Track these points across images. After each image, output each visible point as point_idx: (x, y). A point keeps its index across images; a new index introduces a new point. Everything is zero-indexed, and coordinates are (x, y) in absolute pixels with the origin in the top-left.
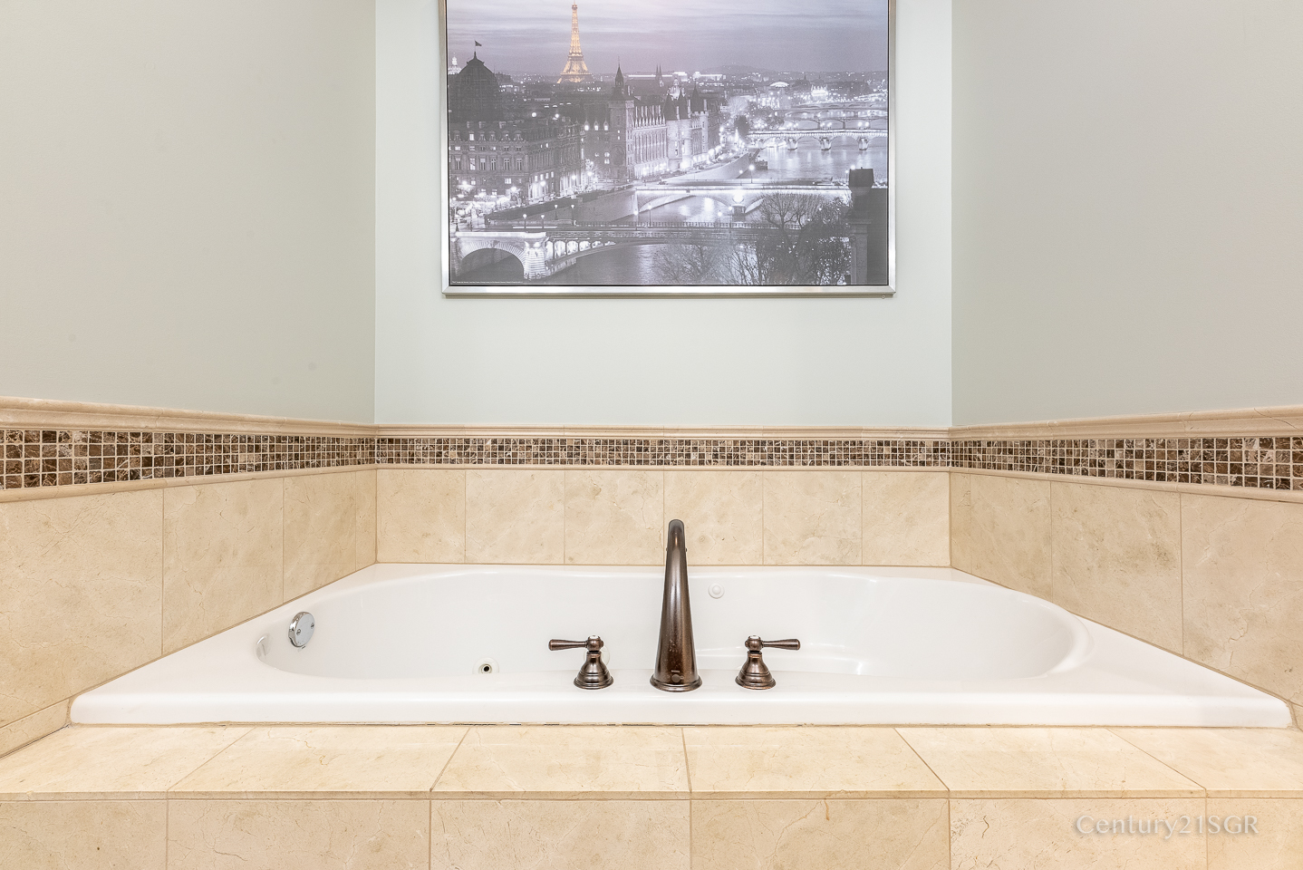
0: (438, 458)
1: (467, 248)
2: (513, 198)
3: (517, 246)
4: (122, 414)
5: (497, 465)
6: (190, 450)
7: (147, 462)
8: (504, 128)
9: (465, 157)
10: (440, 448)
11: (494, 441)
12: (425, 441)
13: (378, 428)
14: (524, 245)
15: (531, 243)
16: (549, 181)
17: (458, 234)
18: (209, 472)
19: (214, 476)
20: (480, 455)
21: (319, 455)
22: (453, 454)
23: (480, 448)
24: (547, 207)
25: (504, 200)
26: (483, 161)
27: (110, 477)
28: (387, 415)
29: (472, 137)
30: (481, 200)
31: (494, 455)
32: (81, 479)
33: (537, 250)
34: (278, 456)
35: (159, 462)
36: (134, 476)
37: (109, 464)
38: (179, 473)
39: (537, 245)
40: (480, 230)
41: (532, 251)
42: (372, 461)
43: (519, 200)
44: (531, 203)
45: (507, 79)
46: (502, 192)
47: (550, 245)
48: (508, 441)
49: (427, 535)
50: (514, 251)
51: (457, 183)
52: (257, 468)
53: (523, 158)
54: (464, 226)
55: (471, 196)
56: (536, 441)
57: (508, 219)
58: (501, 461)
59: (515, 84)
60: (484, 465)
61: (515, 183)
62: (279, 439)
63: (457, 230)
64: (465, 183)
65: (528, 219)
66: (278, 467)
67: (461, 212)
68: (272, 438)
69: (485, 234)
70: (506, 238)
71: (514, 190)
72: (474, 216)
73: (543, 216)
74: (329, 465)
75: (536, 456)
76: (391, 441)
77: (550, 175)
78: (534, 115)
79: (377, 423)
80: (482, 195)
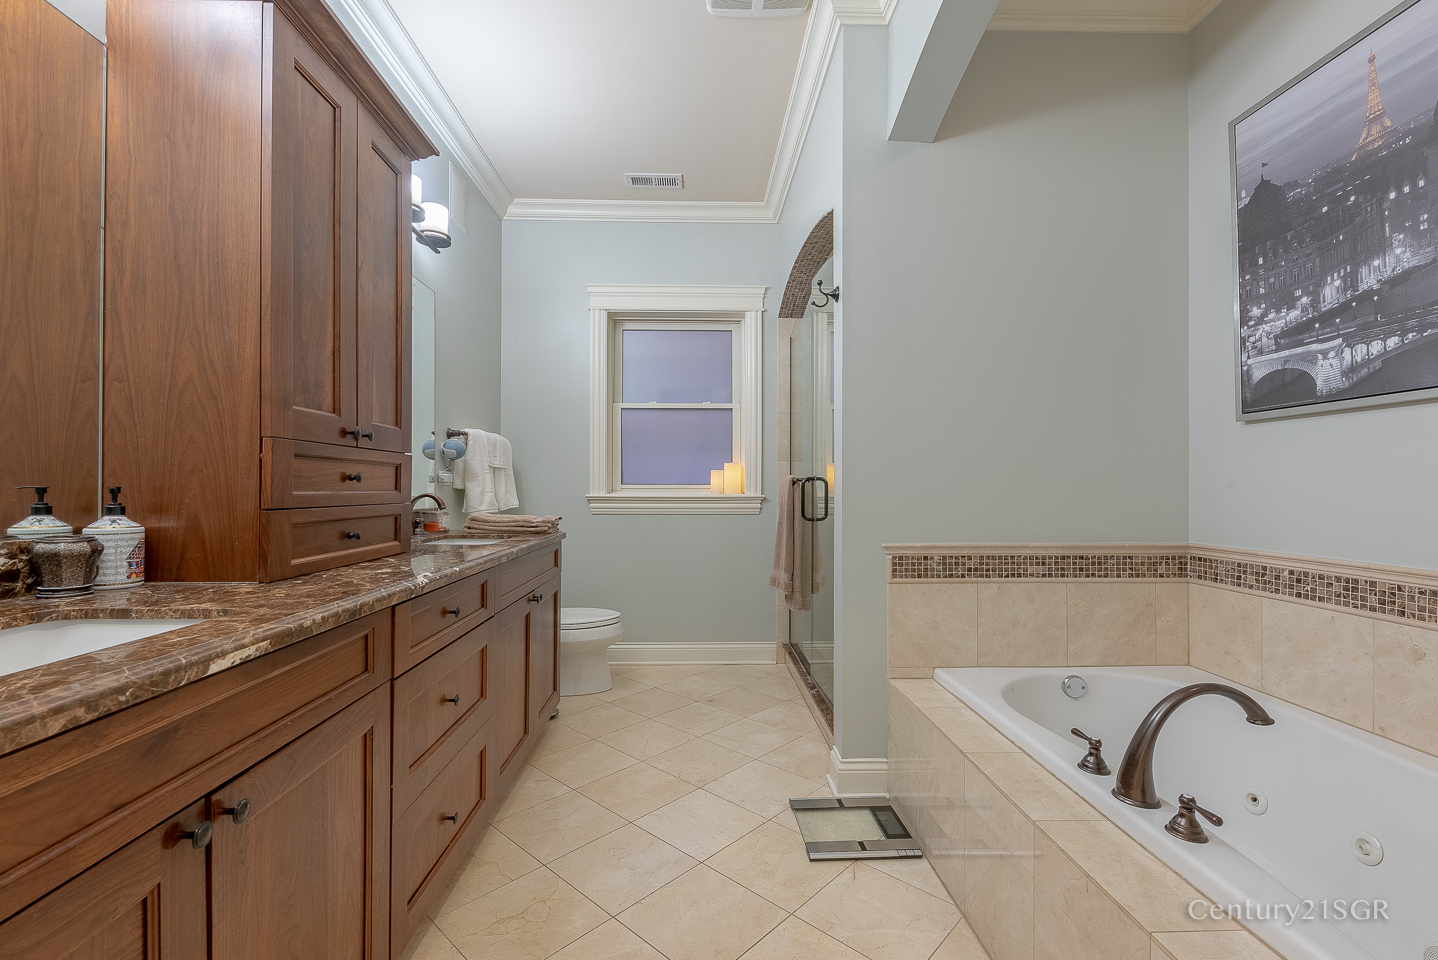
0: (1238, 581)
1: (1258, 375)
2: (1304, 309)
3: (1309, 361)
4: (954, 548)
5: (1294, 599)
6: (994, 564)
7: (970, 570)
8: (1292, 238)
9: (1254, 283)
10: (1239, 571)
11: (1291, 573)
12: (1227, 563)
13: (1187, 547)
14: (1316, 358)
15: (1325, 354)
16: (1344, 279)
17: (1250, 362)
18: (1007, 576)
19: (1010, 579)
20: (1278, 584)
21: (1106, 569)
22: (1251, 579)
23: (1277, 577)
24: (1343, 309)
25: (1294, 314)
26: (1272, 280)
27: (951, 576)
28: (1200, 536)
29: (1261, 261)
30: (1271, 321)
31: (1291, 587)
32: (939, 576)
33: (1331, 361)
34: (1063, 569)
35: (976, 570)
36: (963, 576)
37: (951, 570)
38: (988, 576)
39: (1332, 354)
40: (1270, 352)
41: (1326, 363)
42: (1180, 575)
43: (1310, 310)
44: (1324, 309)
45: (1293, 185)
46: (1291, 307)
47: (1347, 351)
48: (1306, 574)
49: (1229, 653)
50: (1305, 367)
51: (1248, 311)
52: (1044, 575)
53: (1314, 263)
54: (1255, 352)
55: (1261, 320)
56: (1338, 579)
57: (1301, 334)
58: (1299, 595)
59: (1301, 186)
60: (1280, 596)
61: (1306, 293)
62: (1063, 558)
63: (1249, 358)
64: (1255, 308)
65: (1321, 328)
66: (1063, 576)
67: (1252, 339)
68: (1057, 558)
69: (1275, 356)
70: (1297, 355)
71: (1305, 300)
72: (1265, 340)
73: (1338, 320)
74: (1119, 576)
75: (1339, 596)
76: (1200, 559)
77: (1346, 270)
78: (1325, 209)
79: (1191, 542)
80: (1271, 316)
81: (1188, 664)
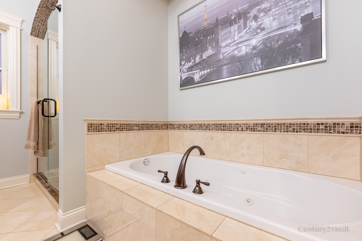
0: (179, 128)
1: (183, 78)
2: (193, 63)
3: (193, 75)
4: (112, 121)
5: (190, 130)
6: (125, 127)
7: (117, 128)
8: (190, 46)
9: (183, 56)
10: (179, 126)
11: (190, 124)
12: (177, 124)
13: (168, 122)
14: (195, 74)
15: (196, 73)
16: (200, 56)
17: (182, 75)
18: (128, 130)
19: (129, 131)
20: (187, 128)
21: (153, 128)
22: (182, 127)
23: (187, 126)
24: (200, 63)
25: (191, 64)
26: (186, 55)
27: (111, 131)
28: (171, 119)
29: (184, 51)
30: (186, 65)
31: (190, 128)
32: (106, 131)
33: (198, 75)
34: (143, 128)
35: (119, 128)
36: (115, 131)
37: (110, 129)
38: (123, 131)
39: (198, 73)
40: (186, 73)
41: (197, 75)
42: (167, 129)
43: (194, 63)
44: (196, 63)
45: (191, 33)
46: (190, 62)
47: (200, 72)
48: (192, 124)
49: (177, 146)
50: (193, 76)
51: (181, 63)
52: (138, 130)
53: (194, 52)
54: (183, 72)
55: (184, 65)
56: (198, 124)
57: (192, 68)
58: (191, 129)
59: (192, 34)
60: (187, 130)
61: (193, 59)
62: (143, 124)
63: (182, 74)
64: (183, 62)
65: (196, 67)
66: (143, 130)
67: (182, 69)
68: (142, 124)
69: (187, 73)
70: (191, 73)
71: (193, 60)
72: (185, 70)
73: (199, 65)
74: (155, 129)
75: (198, 128)
76: (171, 124)
77: (200, 54)
78: (197, 40)
79: (169, 121)
80: (186, 64)
81: (169, 151)
